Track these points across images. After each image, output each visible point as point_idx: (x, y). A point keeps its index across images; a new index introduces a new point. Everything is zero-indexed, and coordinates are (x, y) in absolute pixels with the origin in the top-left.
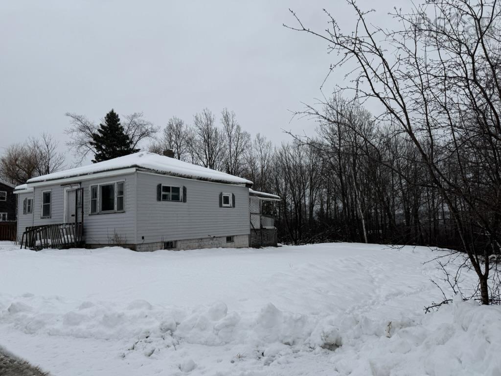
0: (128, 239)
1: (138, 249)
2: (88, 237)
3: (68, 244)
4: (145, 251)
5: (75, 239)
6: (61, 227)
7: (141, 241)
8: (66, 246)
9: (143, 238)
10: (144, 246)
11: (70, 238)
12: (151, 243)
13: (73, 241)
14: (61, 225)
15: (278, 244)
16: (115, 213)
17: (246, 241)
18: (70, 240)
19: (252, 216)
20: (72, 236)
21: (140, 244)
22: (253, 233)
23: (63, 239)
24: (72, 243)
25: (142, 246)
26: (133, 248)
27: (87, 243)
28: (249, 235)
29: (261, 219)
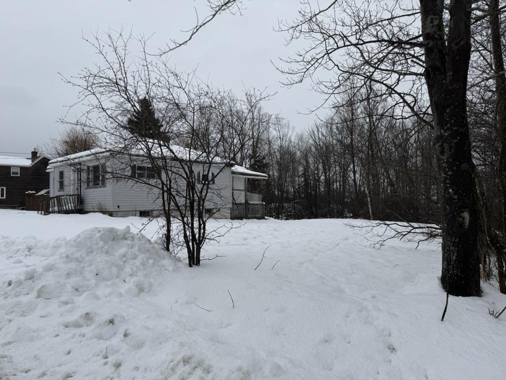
0: (107, 207)
1: (114, 215)
2: (85, 205)
3: (69, 210)
4: (121, 217)
5: (75, 207)
6: (63, 197)
7: (117, 209)
8: (67, 212)
9: (118, 207)
10: (120, 213)
11: (70, 206)
12: (127, 211)
13: (73, 208)
14: (62, 196)
15: (266, 217)
16: (100, 187)
17: (228, 213)
18: (70, 207)
19: (235, 192)
20: (72, 205)
21: (116, 212)
22: (235, 207)
23: (67, 206)
24: (72, 210)
25: (118, 213)
26: (111, 214)
27: (85, 210)
28: (231, 208)
29: (246, 195)
